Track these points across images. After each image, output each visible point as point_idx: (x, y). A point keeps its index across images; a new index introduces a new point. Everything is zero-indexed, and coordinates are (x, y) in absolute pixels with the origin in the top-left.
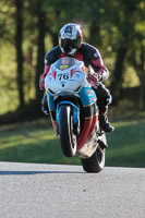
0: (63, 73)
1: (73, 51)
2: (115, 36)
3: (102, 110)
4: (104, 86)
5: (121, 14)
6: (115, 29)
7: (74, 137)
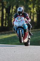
0: (19, 21)
3: (29, 30)
4: (29, 23)
5: (25, 2)
7: (22, 38)
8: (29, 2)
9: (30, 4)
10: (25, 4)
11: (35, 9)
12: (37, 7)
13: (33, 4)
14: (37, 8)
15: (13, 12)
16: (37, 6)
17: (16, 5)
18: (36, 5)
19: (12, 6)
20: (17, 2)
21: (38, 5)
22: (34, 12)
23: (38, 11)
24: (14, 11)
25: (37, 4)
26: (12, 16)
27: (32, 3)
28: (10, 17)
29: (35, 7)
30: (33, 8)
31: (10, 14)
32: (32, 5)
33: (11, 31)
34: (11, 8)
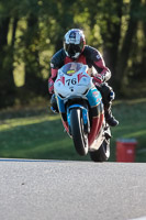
0: (71, 78)
1: (77, 55)
2: (53, 28)
3: (106, 106)
5: (59, 5)
6: (53, 22)
8: (75, 4)
9: (77, 10)
10: (61, 12)
11: (97, 28)
12: (104, 23)
13: (89, 11)
14: (105, 27)
15: (18, 40)
16: (104, 19)
17: (27, 16)
18: (100, 16)
19: (12, 20)
20: (34, 5)
21: (107, 16)
22: (95, 39)
23: (109, 36)
24: (20, 37)
25: (105, 12)
26: (12, 56)
27: (86, 9)
28: (6, 59)
29: (98, 21)
30: (92, 26)
31: (6, 48)
32: (87, 15)
33: (9, 109)
34: (11, 27)
